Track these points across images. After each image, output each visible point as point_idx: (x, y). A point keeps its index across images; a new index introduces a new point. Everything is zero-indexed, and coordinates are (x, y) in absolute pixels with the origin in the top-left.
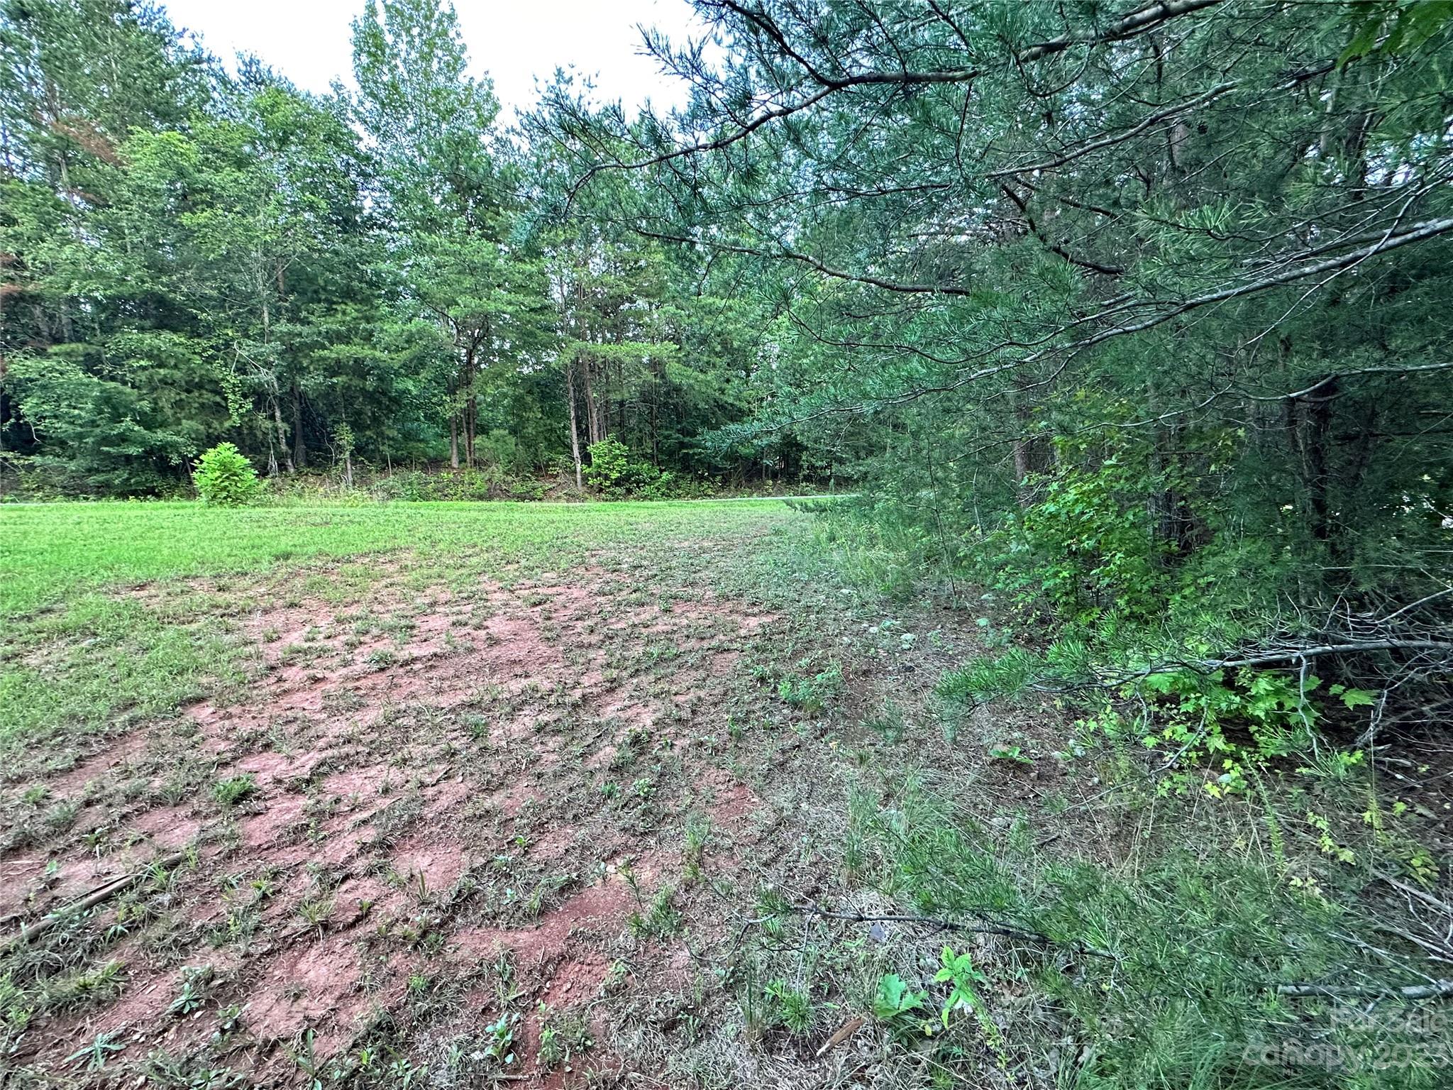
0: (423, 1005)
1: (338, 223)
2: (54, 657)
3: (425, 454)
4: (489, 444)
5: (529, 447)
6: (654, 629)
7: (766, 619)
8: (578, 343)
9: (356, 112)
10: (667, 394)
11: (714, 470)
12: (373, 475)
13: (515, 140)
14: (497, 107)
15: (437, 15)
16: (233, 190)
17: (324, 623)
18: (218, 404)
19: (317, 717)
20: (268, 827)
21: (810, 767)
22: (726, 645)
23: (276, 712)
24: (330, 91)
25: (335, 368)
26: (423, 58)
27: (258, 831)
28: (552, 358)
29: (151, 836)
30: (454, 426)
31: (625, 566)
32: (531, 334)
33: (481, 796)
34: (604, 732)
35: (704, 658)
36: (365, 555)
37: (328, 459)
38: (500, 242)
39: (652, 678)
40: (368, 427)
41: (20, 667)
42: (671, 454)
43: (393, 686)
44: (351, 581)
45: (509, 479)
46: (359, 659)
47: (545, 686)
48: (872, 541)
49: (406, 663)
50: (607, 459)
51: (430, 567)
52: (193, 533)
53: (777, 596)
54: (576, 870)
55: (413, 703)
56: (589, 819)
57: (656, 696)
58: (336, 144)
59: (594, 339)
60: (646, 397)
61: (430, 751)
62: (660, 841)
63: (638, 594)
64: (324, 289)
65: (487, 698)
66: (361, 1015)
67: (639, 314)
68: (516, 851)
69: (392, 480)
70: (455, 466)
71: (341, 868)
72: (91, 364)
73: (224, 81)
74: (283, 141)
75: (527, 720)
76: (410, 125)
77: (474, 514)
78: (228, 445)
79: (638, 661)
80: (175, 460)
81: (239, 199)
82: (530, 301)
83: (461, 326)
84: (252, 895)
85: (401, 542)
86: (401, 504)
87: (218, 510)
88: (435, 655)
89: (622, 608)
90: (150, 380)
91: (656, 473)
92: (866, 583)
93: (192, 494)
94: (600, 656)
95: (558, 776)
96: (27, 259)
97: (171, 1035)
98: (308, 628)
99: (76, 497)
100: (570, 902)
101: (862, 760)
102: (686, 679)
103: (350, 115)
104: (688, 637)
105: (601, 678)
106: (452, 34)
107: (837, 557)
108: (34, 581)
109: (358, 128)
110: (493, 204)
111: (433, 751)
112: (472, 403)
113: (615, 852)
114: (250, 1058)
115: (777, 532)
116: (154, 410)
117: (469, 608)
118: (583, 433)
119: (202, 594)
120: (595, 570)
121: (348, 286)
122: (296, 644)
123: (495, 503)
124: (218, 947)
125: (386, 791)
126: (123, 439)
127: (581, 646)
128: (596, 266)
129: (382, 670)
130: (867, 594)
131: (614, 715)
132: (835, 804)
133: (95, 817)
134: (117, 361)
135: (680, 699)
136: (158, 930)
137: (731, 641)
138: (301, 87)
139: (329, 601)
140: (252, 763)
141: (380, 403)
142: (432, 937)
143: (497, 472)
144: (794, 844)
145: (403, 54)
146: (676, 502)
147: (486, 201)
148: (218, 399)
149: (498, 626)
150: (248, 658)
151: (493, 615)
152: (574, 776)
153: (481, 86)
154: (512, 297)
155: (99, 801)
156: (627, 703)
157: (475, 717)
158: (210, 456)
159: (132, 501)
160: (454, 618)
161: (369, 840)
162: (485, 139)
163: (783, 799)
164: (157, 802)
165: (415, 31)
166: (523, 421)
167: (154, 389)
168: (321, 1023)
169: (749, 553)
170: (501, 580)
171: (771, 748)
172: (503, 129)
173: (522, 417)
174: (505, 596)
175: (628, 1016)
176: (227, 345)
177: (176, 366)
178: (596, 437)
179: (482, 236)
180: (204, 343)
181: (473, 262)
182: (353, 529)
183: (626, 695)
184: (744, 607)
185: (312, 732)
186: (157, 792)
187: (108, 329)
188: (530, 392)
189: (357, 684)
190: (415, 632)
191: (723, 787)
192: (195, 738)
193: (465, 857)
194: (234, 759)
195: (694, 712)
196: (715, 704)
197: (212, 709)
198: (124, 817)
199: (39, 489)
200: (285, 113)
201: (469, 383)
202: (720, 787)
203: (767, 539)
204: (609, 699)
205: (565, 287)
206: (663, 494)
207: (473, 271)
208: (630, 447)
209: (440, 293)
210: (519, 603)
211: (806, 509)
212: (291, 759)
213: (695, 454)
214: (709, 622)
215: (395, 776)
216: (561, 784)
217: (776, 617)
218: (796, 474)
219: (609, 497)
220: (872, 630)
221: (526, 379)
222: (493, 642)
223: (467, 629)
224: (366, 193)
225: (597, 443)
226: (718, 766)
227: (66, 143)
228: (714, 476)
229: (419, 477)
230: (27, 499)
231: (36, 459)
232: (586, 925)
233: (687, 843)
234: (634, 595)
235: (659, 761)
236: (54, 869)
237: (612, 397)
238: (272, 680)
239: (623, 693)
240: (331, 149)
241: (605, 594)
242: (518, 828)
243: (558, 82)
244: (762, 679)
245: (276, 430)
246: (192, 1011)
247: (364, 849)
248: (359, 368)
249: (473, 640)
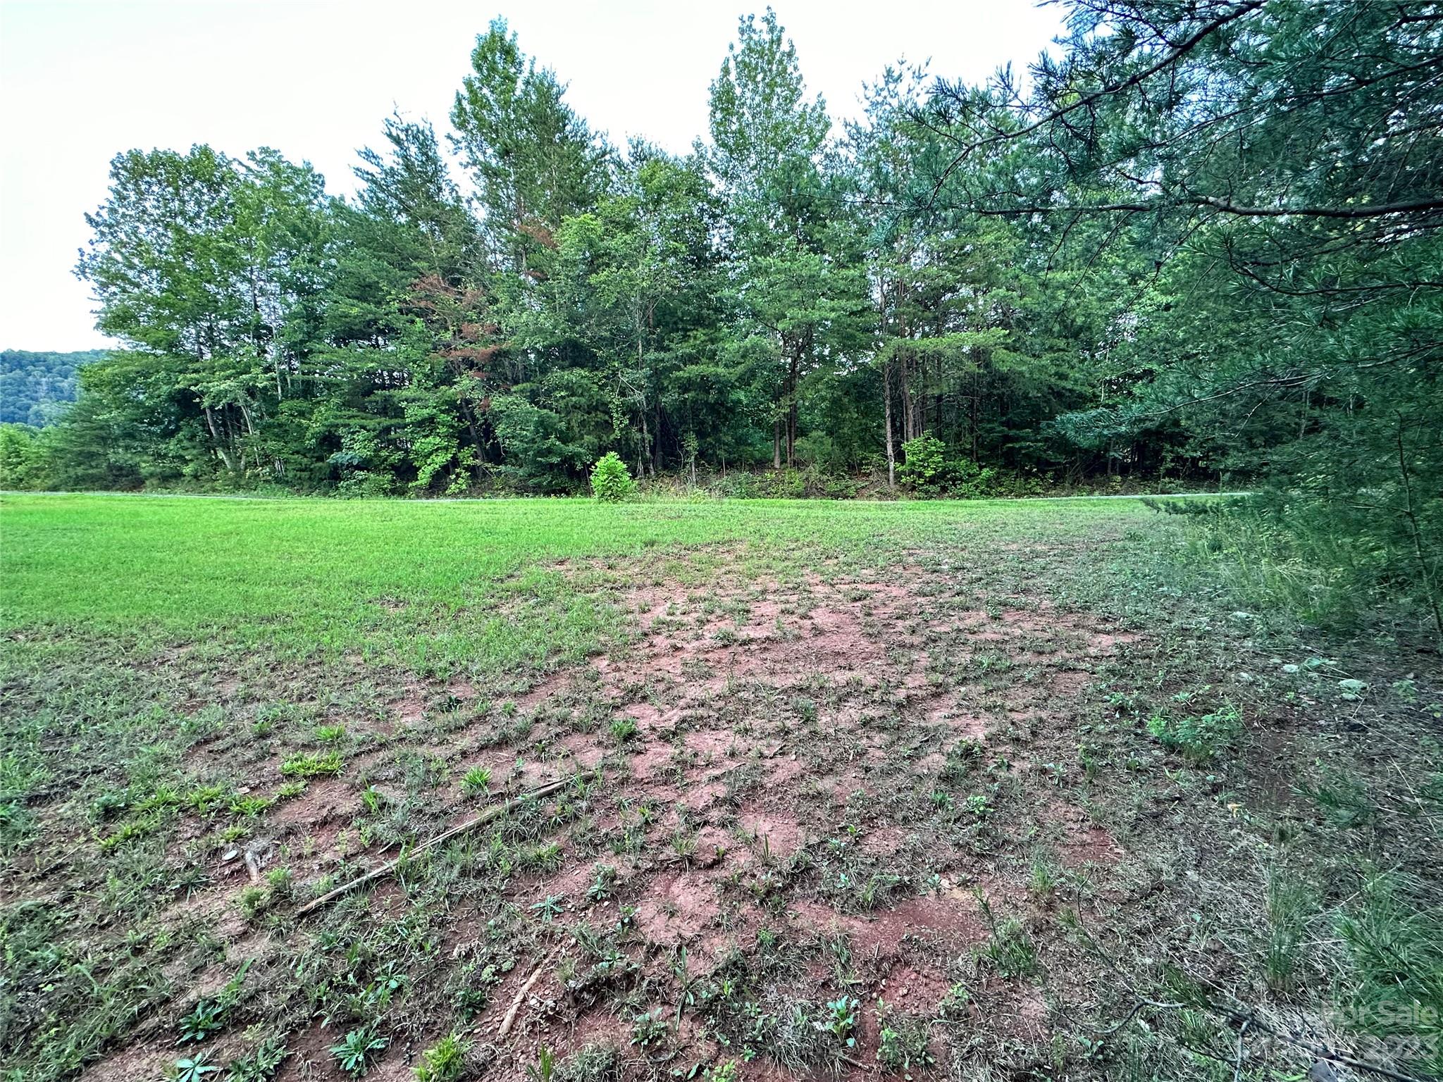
0: (771, 959)
1: (692, 262)
2: (515, 610)
3: (752, 456)
4: (808, 445)
5: (844, 447)
6: (982, 637)
7: (1127, 639)
8: (897, 340)
9: (710, 163)
10: (991, 385)
11: (1044, 465)
12: (712, 477)
13: (842, 152)
14: (828, 125)
15: (778, 57)
16: (624, 250)
17: (680, 601)
18: (606, 422)
19: (678, 680)
20: (648, 765)
21: (1198, 829)
22: (1071, 663)
23: (649, 671)
24: (692, 152)
25: (685, 386)
26: (765, 100)
27: (642, 766)
28: (869, 358)
29: (573, 753)
30: (777, 430)
31: (946, 567)
32: (852, 337)
33: (813, 777)
34: (932, 737)
35: (1044, 675)
36: (708, 545)
37: (678, 463)
38: (824, 253)
39: (981, 688)
40: (709, 435)
41: (498, 615)
42: (993, 448)
43: (735, 662)
44: (698, 567)
45: (825, 477)
46: (707, 635)
47: (869, 681)
48: (1281, 552)
49: (744, 643)
50: (922, 456)
51: (760, 558)
52: (591, 523)
53: (1137, 613)
54: (908, 873)
55: (751, 680)
56: (919, 825)
57: (988, 709)
58: (695, 195)
59: (912, 335)
60: (967, 388)
61: (767, 726)
62: (998, 868)
63: (962, 598)
64: (682, 320)
65: (815, 685)
66: (722, 948)
67: (963, 302)
68: (848, 839)
69: (725, 480)
70: (777, 466)
71: (701, 814)
72: (533, 397)
73: (619, 165)
74: (658, 202)
75: (852, 713)
76: (752, 163)
77: (794, 511)
78: (613, 453)
79: (966, 668)
80: (579, 467)
81: (625, 257)
82: (853, 305)
83: (788, 337)
84: (638, 820)
85: (735, 535)
86: (733, 501)
87: (605, 505)
88: (768, 638)
89: (945, 611)
90: (566, 406)
91: (975, 470)
92: (1276, 605)
93: (588, 492)
94: (923, 659)
95: (886, 773)
96: (503, 326)
97: (590, 912)
98: (669, 604)
99: (522, 495)
100: (902, 905)
101: (1283, 836)
102: (1021, 696)
103: (706, 168)
104: (1023, 649)
105: (925, 681)
106: (790, 69)
107: (1225, 571)
108: (503, 555)
109: (711, 177)
110: (821, 219)
111: (770, 727)
112: (795, 408)
113: (948, 866)
114: (641, 953)
115: (1133, 537)
116: (568, 429)
117: (795, 598)
118: (898, 431)
119: (599, 571)
120: (914, 570)
121: (699, 314)
122: (661, 617)
123: (811, 501)
124: (617, 853)
125: (733, 755)
126: (549, 451)
127: (902, 646)
128: (919, 260)
129: (725, 646)
130: (1277, 620)
131: (941, 721)
132: (1239, 884)
133: (540, 732)
134: (548, 394)
135: (1015, 716)
136: (579, 828)
137: (1077, 659)
138: (670, 156)
139: (683, 584)
140: (634, 710)
141: (719, 413)
142: (775, 898)
143: (814, 471)
144: (1180, 918)
145: (748, 102)
146: (998, 501)
147: (814, 217)
148: (607, 417)
149: (821, 617)
150: (629, 624)
151: (816, 606)
152: (901, 776)
153: (814, 109)
154: (835, 303)
155: (543, 720)
156: (955, 711)
157: (804, 701)
158: (602, 463)
159: (553, 498)
160: (783, 606)
161: (722, 796)
162: (815, 159)
163: (1161, 858)
164: (576, 728)
165: (760, 77)
166: (839, 423)
167: (568, 413)
168: (691, 944)
169: (1095, 560)
170: (822, 573)
171: (1140, 794)
172: (832, 145)
173: (836, 418)
174: (827, 589)
175: (972, 1047)
176: (614, 374)
177: (582, 395)
178: (911, 434)
179: (810, 250)
180: (600, 374)
181: (801, 276)
182: (698, 522)
183: (953, 702)
184: (1092, 622)
185: (675, 693)
186: (576, 721)
187: (544, 371)
188: (847, 393)
189: (707, 656)
190: (750, 616)
191: (1076, 827)
192: (598, 683)
193: (801, 832)
194: (623, 704)
195: (1034, 734)
196: (1061, 730)
197: (606, 662)
198: (557, 735)
199: (503, 489)
200: (661, 178)
201: (792, 389)
202: (1070, 824)
203: (1120, 544)
204: (935, 705)
205: (885, 286)
206: (982, 492)
207: (799, 285)
208: (947, 443)
209: (771, 311)
210: (840, 596)
211: (1175, 509)
212: (661, 712)
213: (1021, 448)
214: (1048, 636)
215: (740, 743)
216: (889, 781)
217: (1137, 638)
218: (1156, 468)
219: (922, 495)
220: (1286, 667)
221: (842, 381)
222: (818, 632)
223: (795, 618)
224: (715, 232)
225: (912, 440)
226: (1068, 801)
227: (526, 238)
228: (1044, 472)
229: (747, 477)
230: (497, 496)
231: (502, 468)
232: (921, 934)
233: (1033, 878)
234: (957, 599)
235: (994, 780)
236: (521, 764)
237: (929, 392)
238: (646, 644)
239: (951, 700)
240: (691, 199)
241: (925, 595)
242: (848, 817)
243: (887, 83)
244: (1122, 709)
245: (643, 440)
246: (602, 900)
247: (718, 802)
248: (704, 384)
249: (800, 628)
